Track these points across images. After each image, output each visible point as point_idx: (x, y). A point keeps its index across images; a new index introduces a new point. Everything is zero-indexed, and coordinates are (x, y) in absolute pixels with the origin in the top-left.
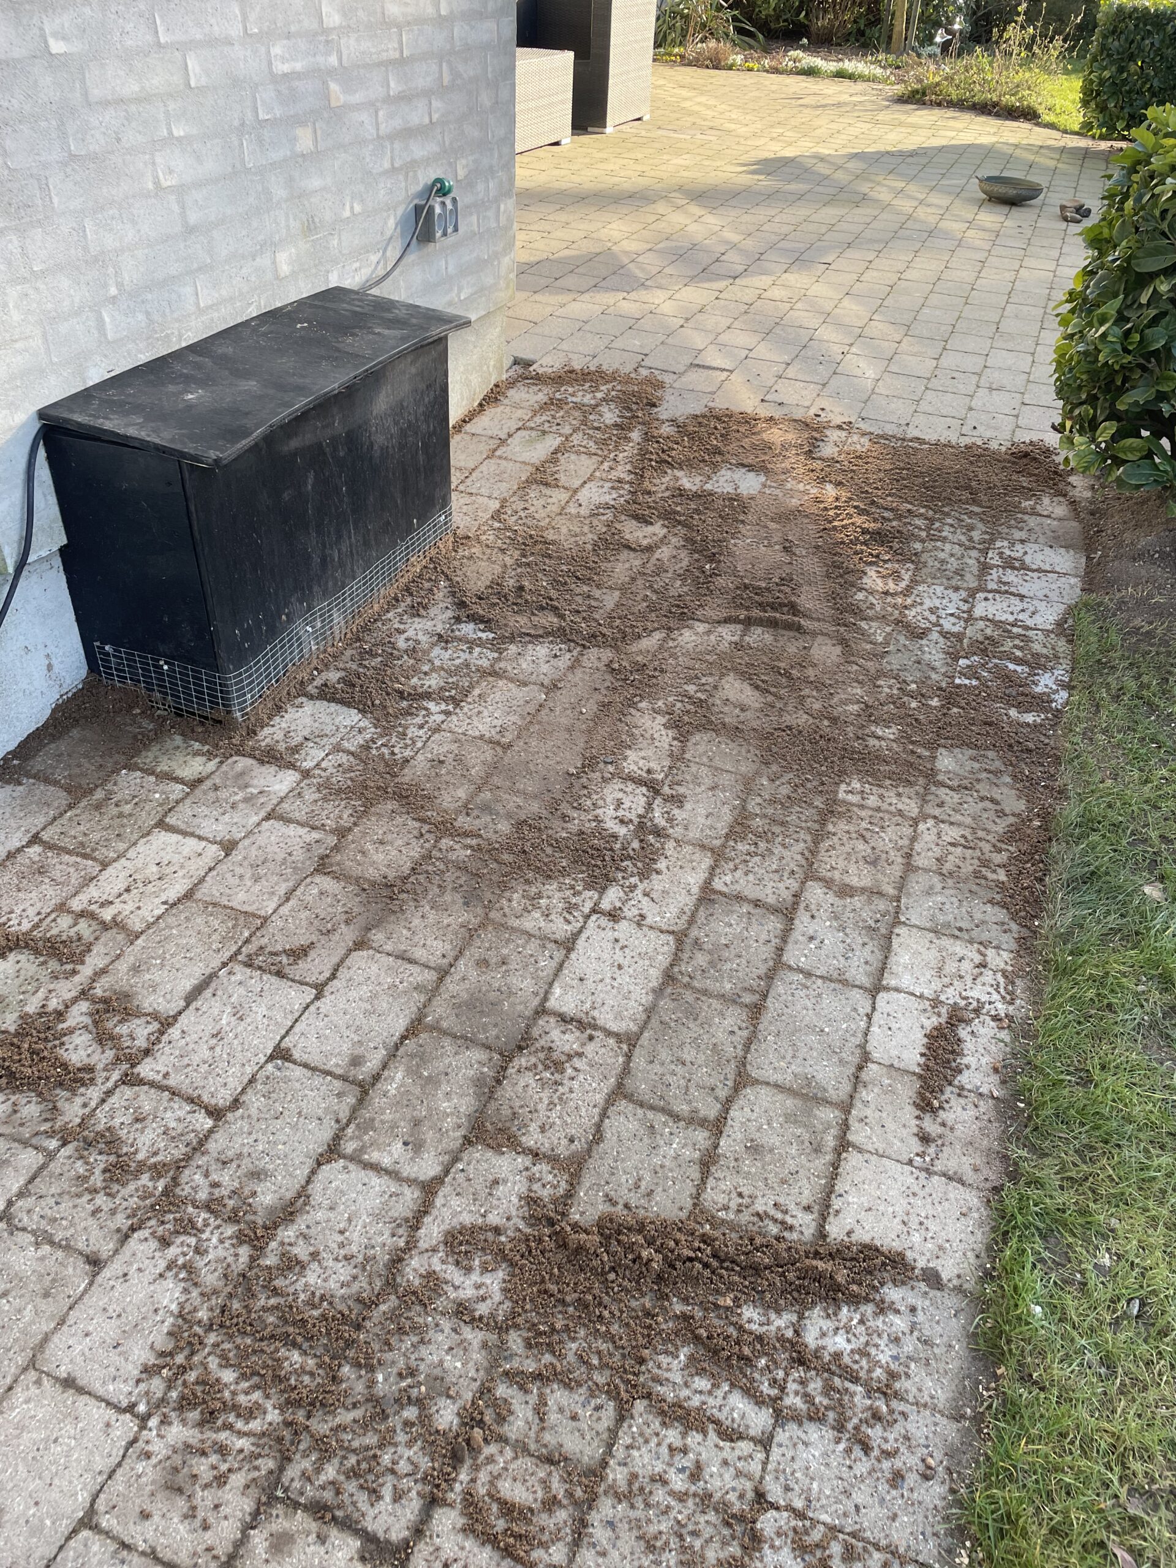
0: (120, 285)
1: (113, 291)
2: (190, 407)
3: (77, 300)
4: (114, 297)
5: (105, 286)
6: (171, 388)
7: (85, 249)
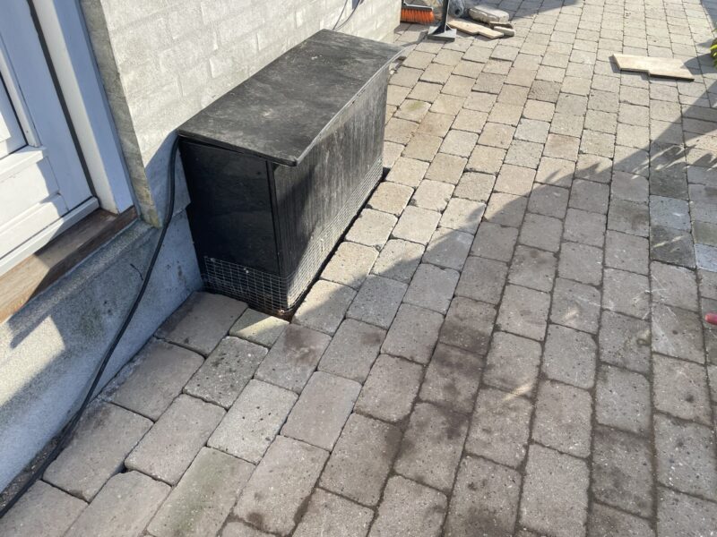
0: (219, 43)
1: (216, 47)
2: (268, 123)
3: (196, 55)
4: (216, 51)
5: (211, 45)
6: (254, 108)
7: (201, 22)
